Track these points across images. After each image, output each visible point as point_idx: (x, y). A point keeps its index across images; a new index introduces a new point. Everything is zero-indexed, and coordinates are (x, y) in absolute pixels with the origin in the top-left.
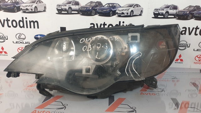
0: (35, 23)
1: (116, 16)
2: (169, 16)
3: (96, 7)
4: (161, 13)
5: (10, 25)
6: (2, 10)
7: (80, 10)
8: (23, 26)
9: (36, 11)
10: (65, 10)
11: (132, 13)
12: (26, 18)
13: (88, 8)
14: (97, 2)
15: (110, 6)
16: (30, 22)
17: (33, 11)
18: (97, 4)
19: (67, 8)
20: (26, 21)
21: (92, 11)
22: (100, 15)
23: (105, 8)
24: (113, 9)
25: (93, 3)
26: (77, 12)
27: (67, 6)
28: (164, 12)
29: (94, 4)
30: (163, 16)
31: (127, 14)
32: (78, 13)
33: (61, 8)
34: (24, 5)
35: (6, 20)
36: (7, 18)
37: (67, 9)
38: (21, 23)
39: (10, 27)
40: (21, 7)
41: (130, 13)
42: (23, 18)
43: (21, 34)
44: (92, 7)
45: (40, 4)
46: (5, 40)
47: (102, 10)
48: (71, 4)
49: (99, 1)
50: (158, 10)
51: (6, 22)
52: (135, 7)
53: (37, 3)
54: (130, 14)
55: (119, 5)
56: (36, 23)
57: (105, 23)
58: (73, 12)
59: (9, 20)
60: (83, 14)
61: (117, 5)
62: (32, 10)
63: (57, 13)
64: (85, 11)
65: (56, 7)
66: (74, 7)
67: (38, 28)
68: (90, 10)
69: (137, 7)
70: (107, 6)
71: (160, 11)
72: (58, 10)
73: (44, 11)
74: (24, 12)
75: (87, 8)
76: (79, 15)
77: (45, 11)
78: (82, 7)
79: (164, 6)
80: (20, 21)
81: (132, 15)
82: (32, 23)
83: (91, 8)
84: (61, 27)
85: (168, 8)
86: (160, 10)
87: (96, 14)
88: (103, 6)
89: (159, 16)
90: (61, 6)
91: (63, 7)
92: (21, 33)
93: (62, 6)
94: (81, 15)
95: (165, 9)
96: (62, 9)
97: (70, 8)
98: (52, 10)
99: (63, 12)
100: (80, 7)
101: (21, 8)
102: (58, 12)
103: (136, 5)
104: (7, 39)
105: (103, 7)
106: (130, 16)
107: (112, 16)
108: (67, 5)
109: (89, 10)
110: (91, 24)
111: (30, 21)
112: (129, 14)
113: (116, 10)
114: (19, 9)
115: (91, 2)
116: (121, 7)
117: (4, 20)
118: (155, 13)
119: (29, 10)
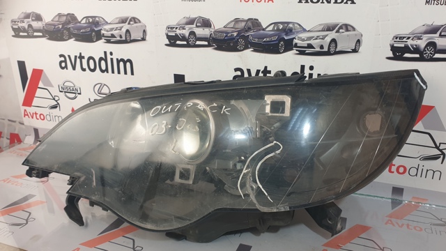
1: (294, 51)
2: (437, 56)
3: (247, 31)
4: (412, 46)
5: (84, 67)
6: (72, 38)
7: (213, 38)
8: (107, 70)
9: (128, 38)
10: (183, 38)
11: (333, 45)
12: (111, 54)
13: (229, 33)
14: (249, 19)
15: (278, 30)
16: (118, 62)
17: (124, 38)
18: (250, 24)
19: (186, 32)
20: (112, 59)
21: (238, 39)
22: (255, 51)
23: (267, 34)
24: (287, 35)
25: (240, 23)
26: (206, 43)
27: (187, 29)
28: (422, 44)
29: (243, 24)
30: (418, 56)
31: (322, 47)
32: (209, 45)
33: (174, 34)
34: (107, 27)
35: (79, 58)
36: (80, 54)
37: (187, 35)
38: (103, 63)
40: (103, 32)
41: (329, 46)
42: (105, 53)
43: (102, 85)
44: (239, 32)
45: (136, 25)
46: (77, 94)
47: (262, 37)
48: (194, 26)
49: (254, 17)
50: (405, 40)
51: (78, 61)
52: (341, 30)
53: (129, 24)
54: (329, 49)
55: (300, 25)
56: (128, 64)
57: (268, 69)
58: (198, 43)
59: (83, 57)
60: (219, 48)
61: (296, 25)
62: (121, 37)
63: (167, 45)
64: (224, 41)
65: (164, 31)
66: (200, 32)
67: (132, 74)
68: (234, 39)
69: (347, 30)
70: (271, 28)
71: (410, 42)
72: (169, 37)
73: (143, 39)
74: (108, 42)
75: (227, 33)
76: (210, 49)
77: (145, 40)
78: (216, 32)
79: (424, 29)
80: (101, 59)
81: (332, 50)
82: (121, 64)
83: (235, 34)
84: (175, 75)
85: (436, 33)
86: (409, 38)
87: (246, 48)
88: (264, 30)
89: (407, 55)
90: (174, 30)
91: (178, 32)
92: (103, 82)
93: (176, 28)
94: (216, 49)
95: (425, 37)
96: (176, 35)
97: (192, 33)
98: (157, 37)
99: (178, 42)
100: (213, 30)
101: (103, 34)
102: (168, 43)
103: (344, 27)
104: (80, 94)
105: (262, 32)
106: (328, 53)
107: (285, 51)
108: (187, 27)
109: (232, 39)
110: (236, 70)
111: (117, 59)
112: (326, 49)
113: (294, 38)
114: (99, 36)
115: (237, 21)
116: (304, 30)
117: (76, 57)
118: (395, 45)
119: (115, 37)
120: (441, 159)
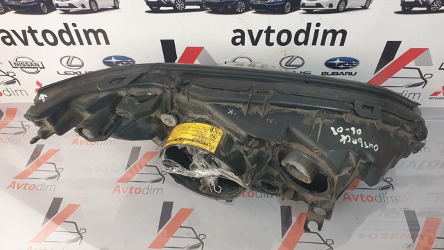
0: (98, 35)
1: (302, 11)
6: (10, 11)
7: (206, 2)
8: (73, 42)
9: (94, 8)
10: (169, 4)
11: (343, 3)
12: (74, 25)
16: (86, 33)
17: (88, 8)
20: (77, 32)
21: (237, 2)
22: (257, 12)
26: (199, 7)
30: (425, 9)
31: (331, 5)
32: (202, 9)
35: (28, 32)
36: (29, 27)
38: (66, 36)
39: (42, 44)
41: (339, 4)
42: (66, 25)
46: (39, 69)
51: (29, 35)
54: (338, 6)
56: (100, 35)
57: (272, 29)
58: (187, 7)
59: (36, 31)
60: (215, 12)
62: (83, 6)
64: (220, 4)
67: (107, 43)
72: (149, 3)
73: (116, 7)
74: (67, 12)
76: (203, 13)
77: (118, 8)
80: (61, 32)
81: (341, 8)
87: (247, 10)
89: (415, 9)
92: (72, 55)
94: (210, 12)
96: (159, 1)
99: (162, 8)
101: (57, 4)
102: (149, 9)
104: (44, 68)
106: (337, 11)
107: (290, 11)
109: (230, 1)
110: (235, 31)
111: (84, 31)
112: (335, 7)
114: (51, 8)
119: (76, 7)
120: (423, 85)
